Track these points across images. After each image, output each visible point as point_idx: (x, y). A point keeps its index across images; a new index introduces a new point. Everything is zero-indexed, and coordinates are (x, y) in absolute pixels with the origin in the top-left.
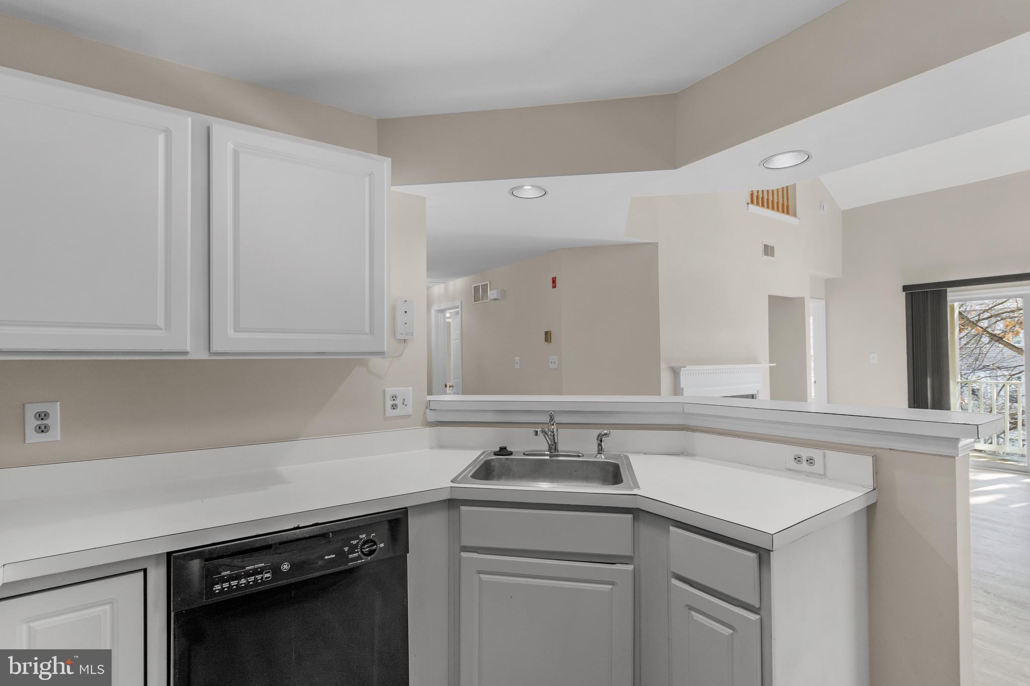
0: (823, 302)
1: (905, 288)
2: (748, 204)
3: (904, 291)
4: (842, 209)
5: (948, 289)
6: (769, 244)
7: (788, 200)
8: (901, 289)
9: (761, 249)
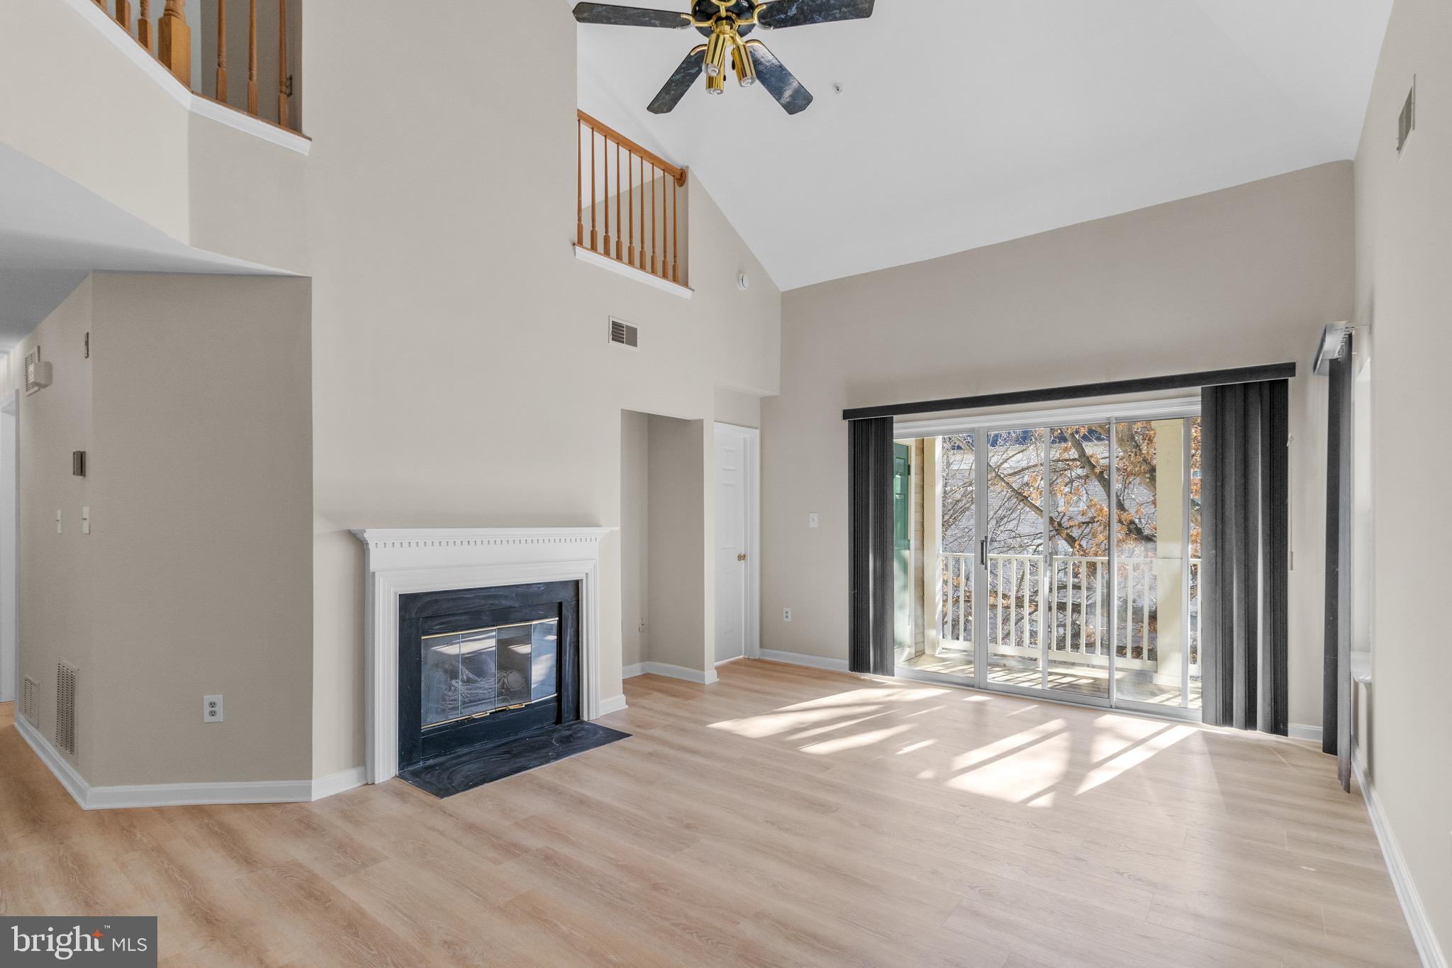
0: (758, 432)
1: (847, 414)
2: (574, 244)
3: (844, 419)
4: (782, 290)
5: (896, 417)
6: (625, 323)
7: (675, 257)
8: (841, 414)
9: (607, 330)
